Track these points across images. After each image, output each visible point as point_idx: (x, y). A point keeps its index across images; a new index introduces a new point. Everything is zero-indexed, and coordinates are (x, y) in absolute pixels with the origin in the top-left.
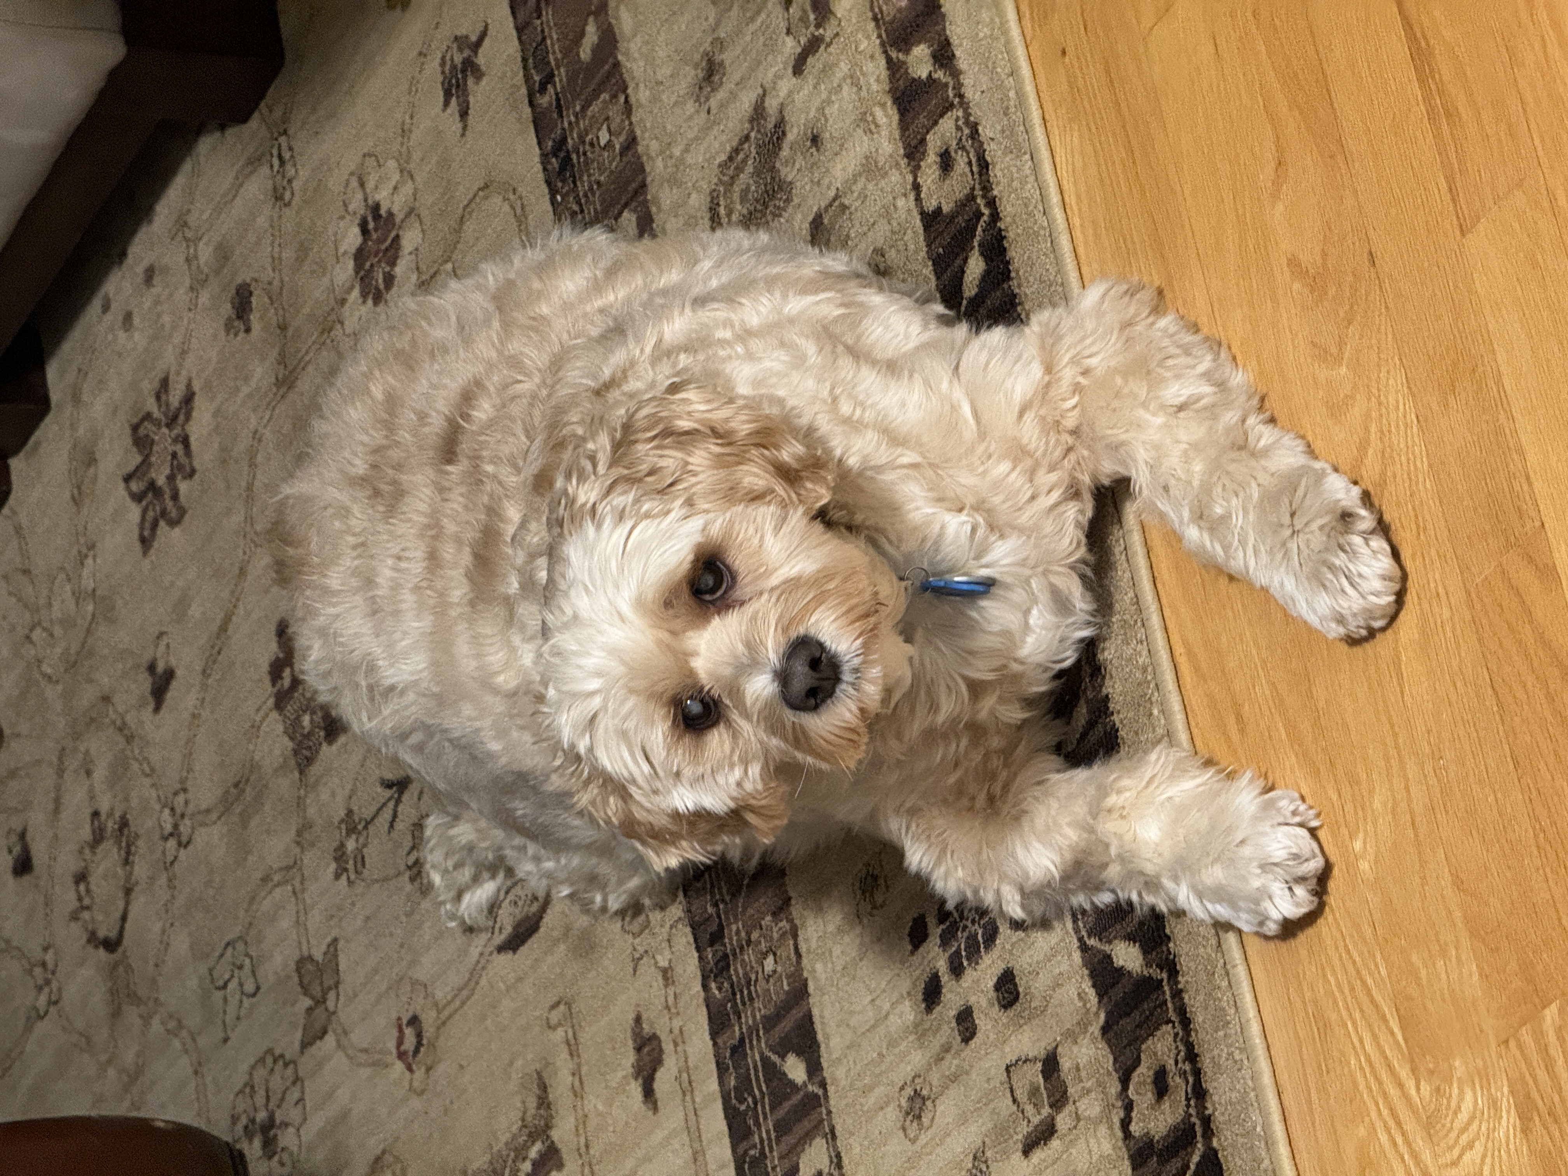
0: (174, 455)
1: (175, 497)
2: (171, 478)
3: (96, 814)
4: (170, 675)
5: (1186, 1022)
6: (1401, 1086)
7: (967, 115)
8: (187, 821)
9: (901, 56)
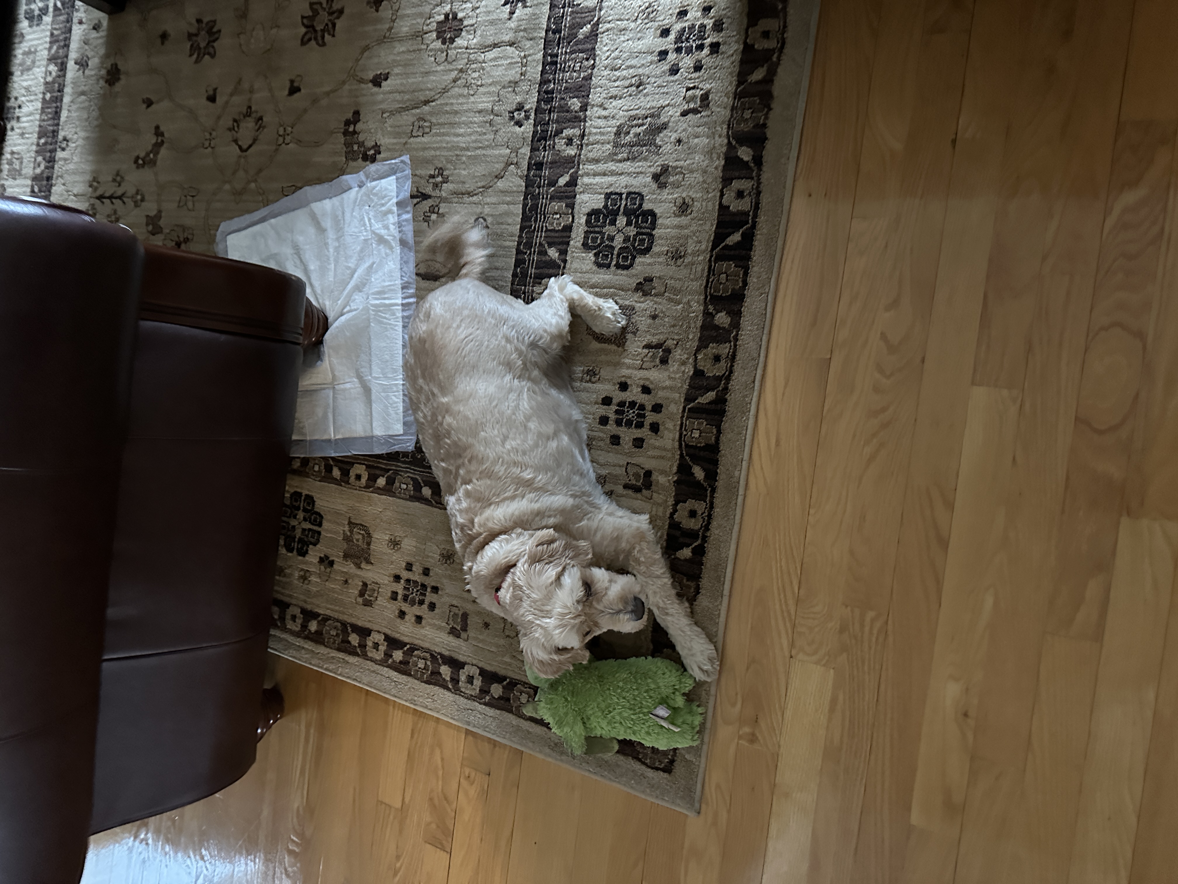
0: (327, 25)
1: (323, 37)
2: (323, 31)
3: (250, 107)
4: (298, 90)
5: (712, 507)
6: (791, 583)
7: (758, 187)
8: (289, 137)
9: (737, 145)
